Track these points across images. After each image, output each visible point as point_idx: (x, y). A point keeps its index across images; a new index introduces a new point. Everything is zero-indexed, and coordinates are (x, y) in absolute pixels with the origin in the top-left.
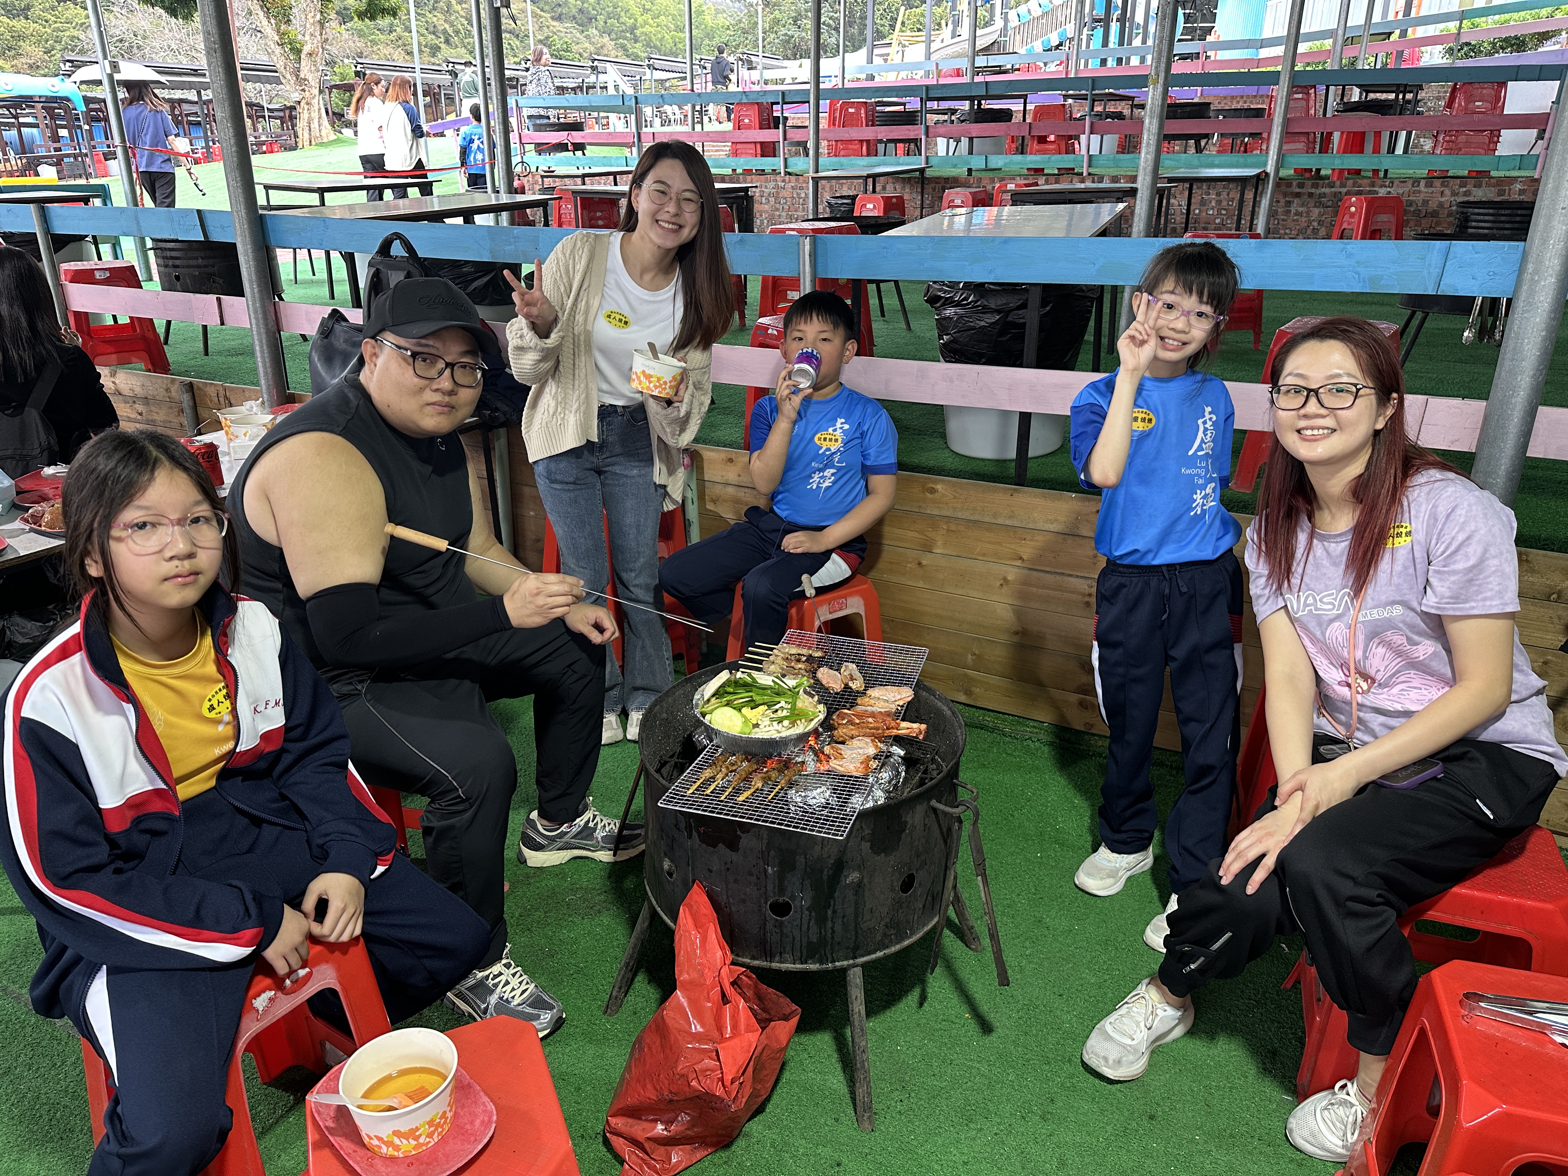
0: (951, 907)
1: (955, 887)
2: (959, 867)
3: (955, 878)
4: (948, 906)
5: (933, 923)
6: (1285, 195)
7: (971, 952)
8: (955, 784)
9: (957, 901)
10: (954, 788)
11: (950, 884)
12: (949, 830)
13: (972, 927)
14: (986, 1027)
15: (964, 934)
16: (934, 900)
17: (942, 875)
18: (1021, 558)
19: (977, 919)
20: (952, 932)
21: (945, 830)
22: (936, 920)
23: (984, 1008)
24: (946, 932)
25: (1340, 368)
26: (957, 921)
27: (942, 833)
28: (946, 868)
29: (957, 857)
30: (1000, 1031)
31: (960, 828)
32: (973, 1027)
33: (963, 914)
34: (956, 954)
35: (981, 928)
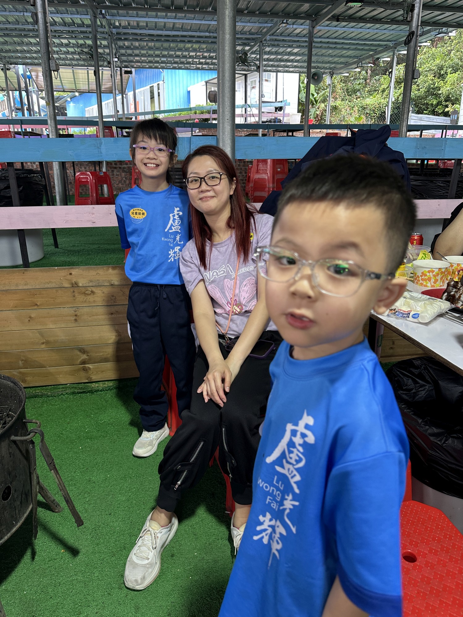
0: (39, 495)
1: (38, 483)
2: (39, 471)
3: (38, 477)
4: (36, 495)
5: (30, 509)
6: (111, 168)
7: (57, 514)
8: (25, 423)
9: (42, 490)
10: (24, 425)
11: (34, 482)
12: (27, 451)
13: (54, 500)
14: (74, 552)
15: (49, 506)
16: (27, 496)
17: (29, 479)
18: (36, 305)
19: (56, 494)
20: (43, 507)
21: (24, 452)
22: (31, 507)
23: (71, 541)
24: (39, 509)
25: (211, 167)
26: (44, 501)
27: (23, 454)
28: (30, 474)
29: (36, 465)
30: (83, 551)
31: (34, 447)
32: (67, 555)
33: (47, 496)
34: (48, 519)
35: (59, 499)
